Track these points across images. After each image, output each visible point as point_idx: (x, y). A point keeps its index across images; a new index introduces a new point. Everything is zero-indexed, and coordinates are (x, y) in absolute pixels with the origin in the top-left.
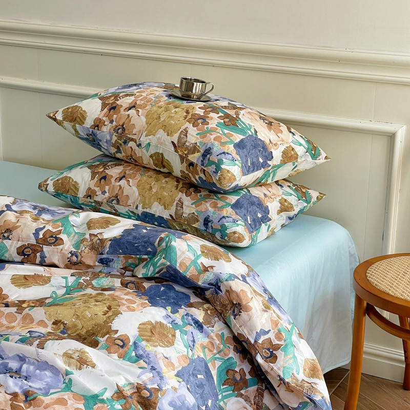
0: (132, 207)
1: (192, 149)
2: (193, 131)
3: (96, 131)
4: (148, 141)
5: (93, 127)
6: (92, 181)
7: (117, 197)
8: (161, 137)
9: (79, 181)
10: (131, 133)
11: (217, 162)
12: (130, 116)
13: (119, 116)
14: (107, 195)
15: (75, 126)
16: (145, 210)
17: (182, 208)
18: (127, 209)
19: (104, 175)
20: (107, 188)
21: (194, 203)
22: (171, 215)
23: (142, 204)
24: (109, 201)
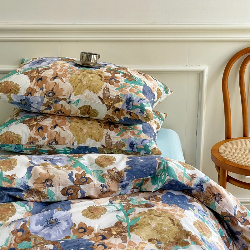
0: (69, 144)
1: (116, 99)
2: (112, 88)
3: (29, 96)
4: (77, 99)
5: (27, 94)
6: (31, 132)
7: (55, 139)
8: (89, 95)
9: (20, 133)
10: (61, 95)
11: (140, 106)
12: (57, 84)
13: (48, 84)
14: (47, 139)
15: (10, 95)
16: (80, 145)
17: (111, 139)
18: (64, 146)
19: (40, 126)
20: (46, 135)
21: (118, 134)
22: (102, 145)
23: (77, 142)
24: (49, 143)
